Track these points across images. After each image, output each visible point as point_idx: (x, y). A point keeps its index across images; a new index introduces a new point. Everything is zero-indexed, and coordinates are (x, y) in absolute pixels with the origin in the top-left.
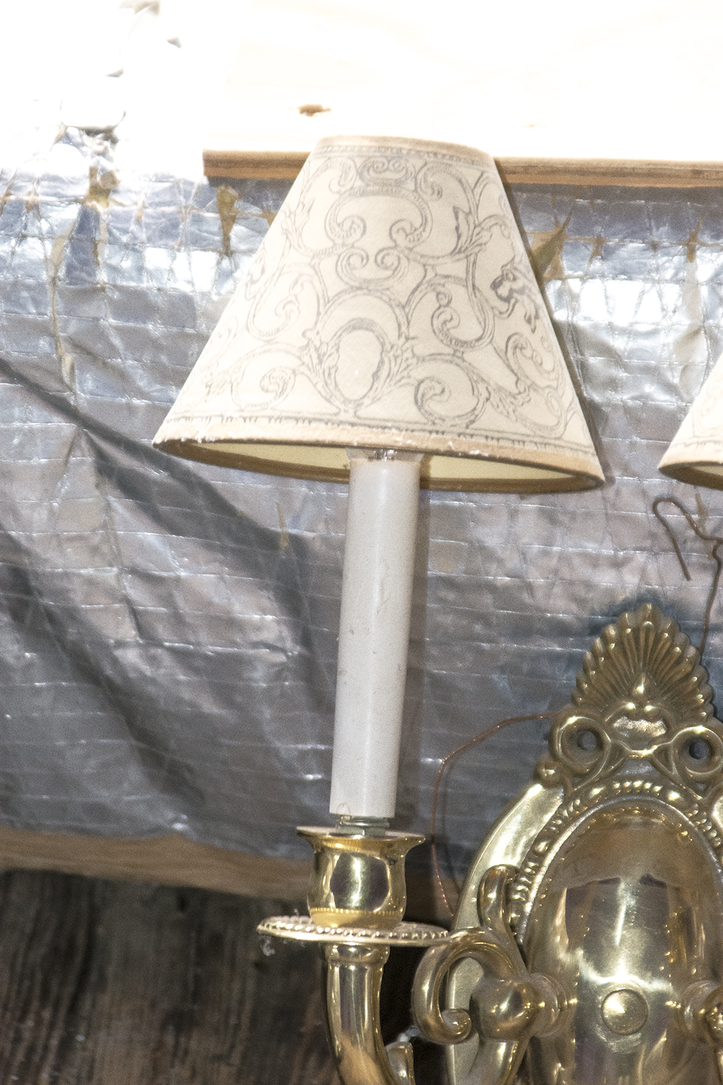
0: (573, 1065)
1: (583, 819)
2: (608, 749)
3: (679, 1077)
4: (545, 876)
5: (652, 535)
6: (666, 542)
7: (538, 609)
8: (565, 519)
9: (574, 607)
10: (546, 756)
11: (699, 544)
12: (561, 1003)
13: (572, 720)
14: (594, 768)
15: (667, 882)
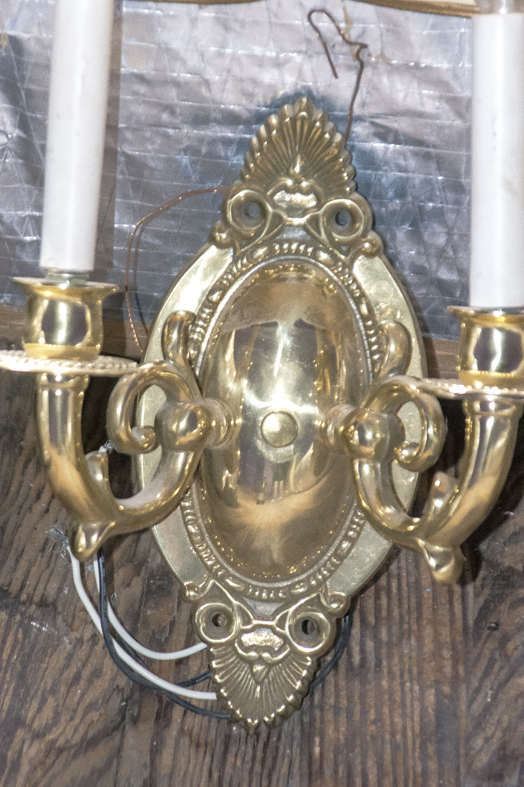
0: (238, 472)
1: (249, 274)
2: (270, 217)
3: (324, 480)
4: (217, 320)
5: (308, 41)
6: (319, 47)
7: (214, 102)
8: (236, 26)
9: (244, 101)
10: (219, 223)
11: (346, 48)
12: (229, 422)
13: (242, 194)
14: (258, 233)
15: (317, 326)
